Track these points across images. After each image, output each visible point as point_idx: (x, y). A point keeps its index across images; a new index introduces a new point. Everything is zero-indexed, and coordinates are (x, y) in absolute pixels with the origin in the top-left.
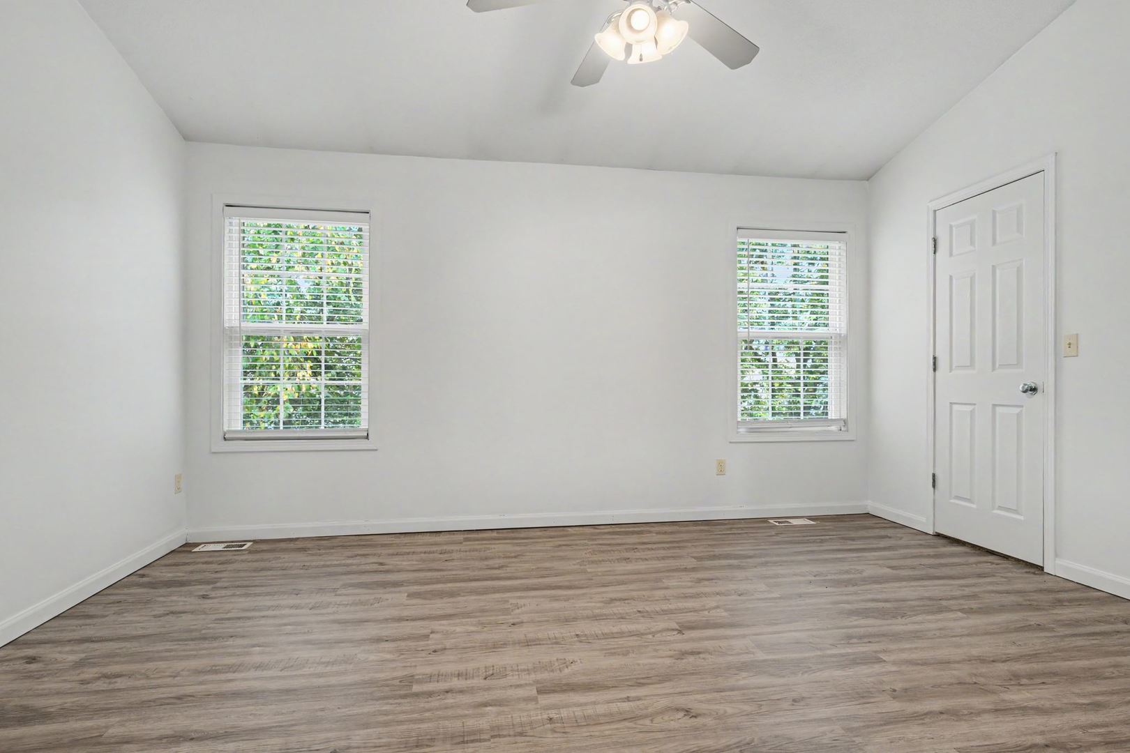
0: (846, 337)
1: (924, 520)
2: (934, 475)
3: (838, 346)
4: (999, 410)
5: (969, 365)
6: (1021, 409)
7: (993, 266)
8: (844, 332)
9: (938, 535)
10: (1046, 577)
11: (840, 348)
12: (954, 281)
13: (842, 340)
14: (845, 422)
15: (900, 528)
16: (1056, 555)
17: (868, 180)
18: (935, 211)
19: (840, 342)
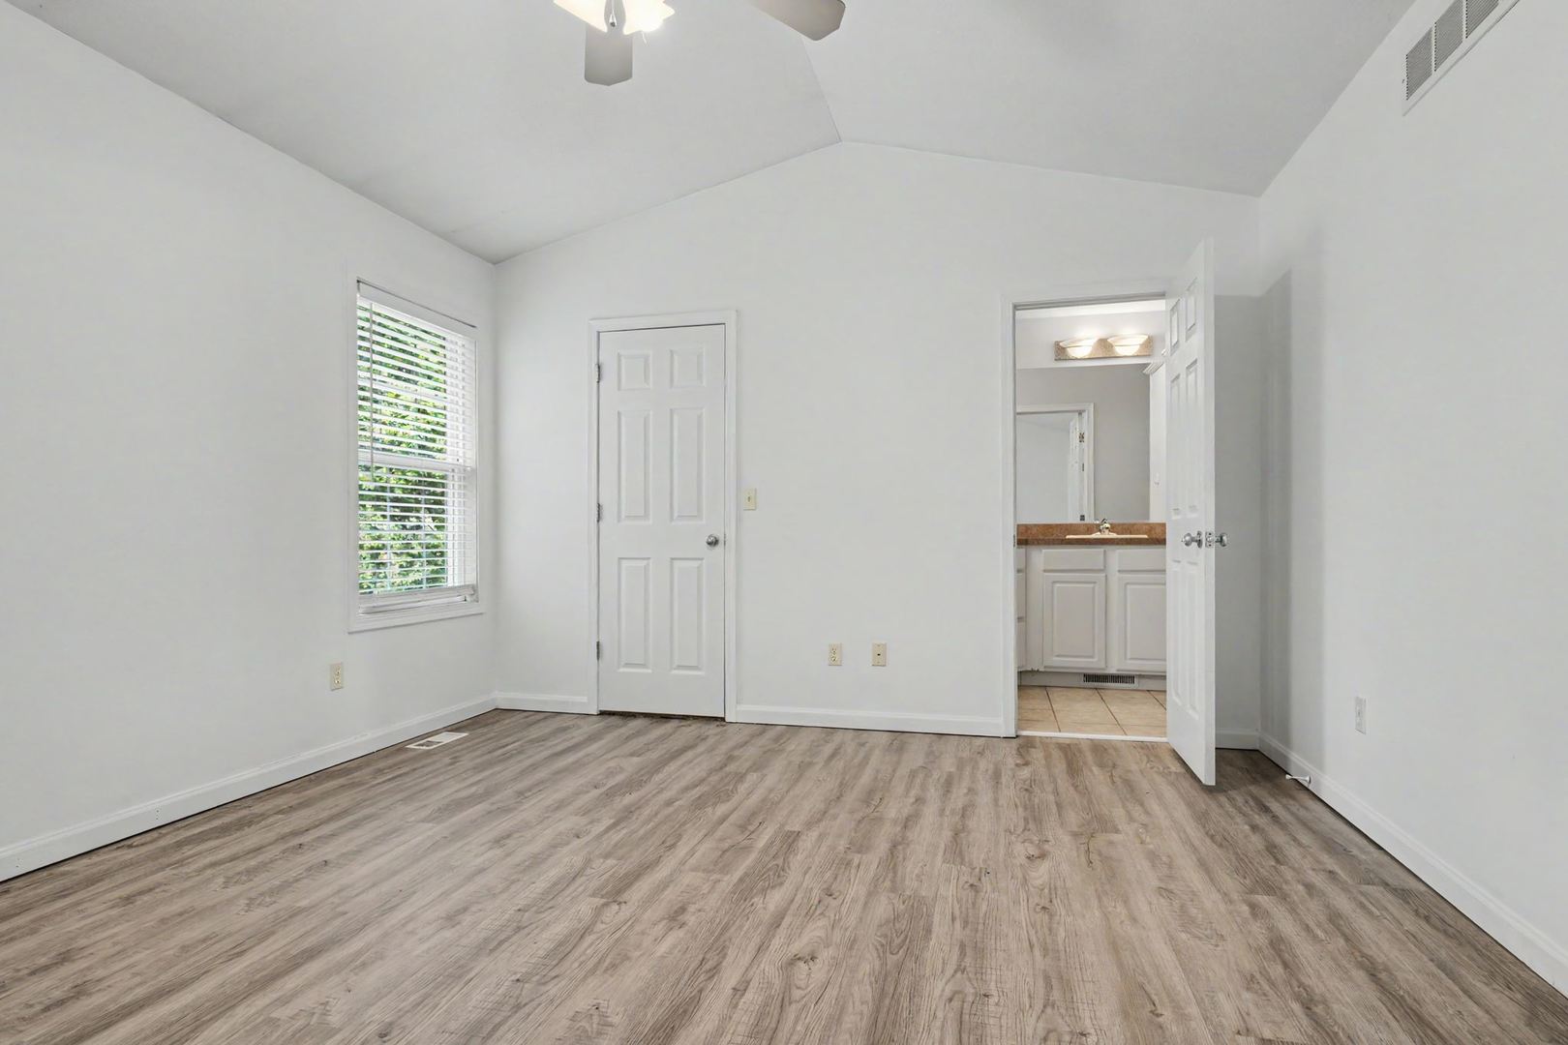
0: (474, 471)
1: (585, 699)
2: (598, 644)
3: (462, 483)
4: (677, 564)
5: (643, 514)
6: (700, 562)
7: (671, 410)
8: (471, 463)
9: (603, 713)
10: (729, 726)
11: (465, 486)
12: (623, 419)
13: (468, 476)
14: (474, 588)
15: (554, 717)
16: (738, 702)
17: (494, 264)
18: (599, 333)
19: (464, 478)
